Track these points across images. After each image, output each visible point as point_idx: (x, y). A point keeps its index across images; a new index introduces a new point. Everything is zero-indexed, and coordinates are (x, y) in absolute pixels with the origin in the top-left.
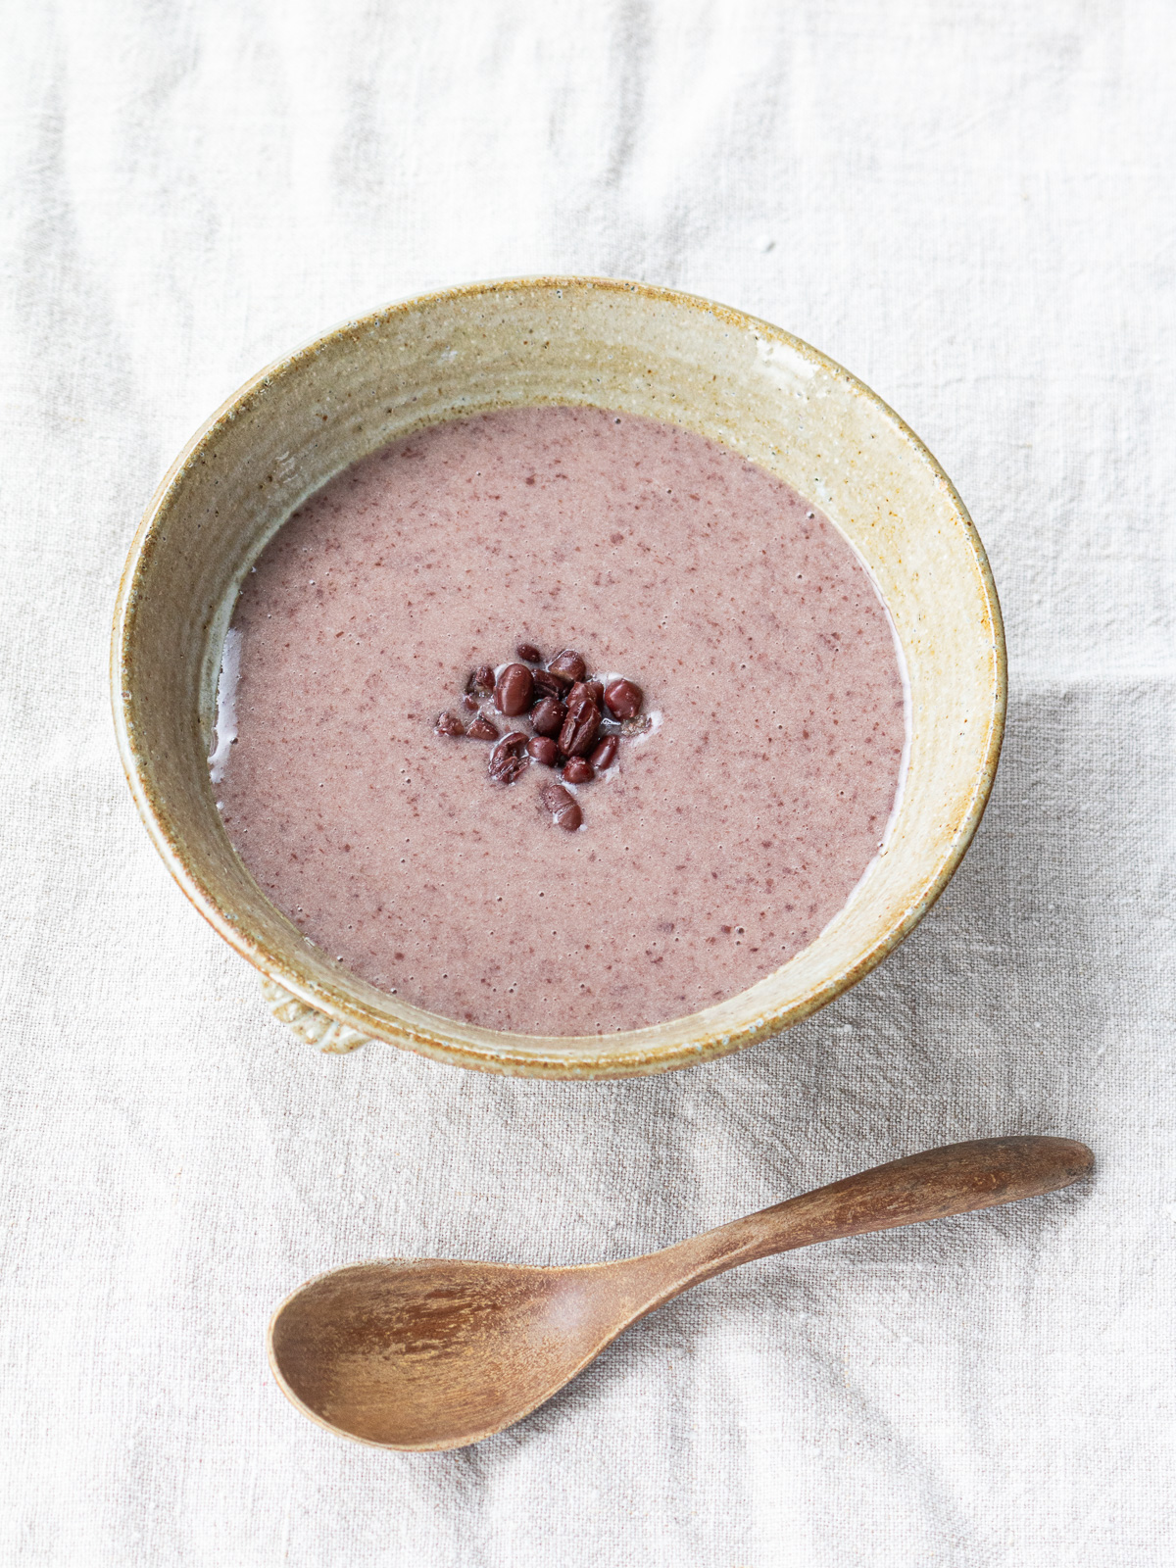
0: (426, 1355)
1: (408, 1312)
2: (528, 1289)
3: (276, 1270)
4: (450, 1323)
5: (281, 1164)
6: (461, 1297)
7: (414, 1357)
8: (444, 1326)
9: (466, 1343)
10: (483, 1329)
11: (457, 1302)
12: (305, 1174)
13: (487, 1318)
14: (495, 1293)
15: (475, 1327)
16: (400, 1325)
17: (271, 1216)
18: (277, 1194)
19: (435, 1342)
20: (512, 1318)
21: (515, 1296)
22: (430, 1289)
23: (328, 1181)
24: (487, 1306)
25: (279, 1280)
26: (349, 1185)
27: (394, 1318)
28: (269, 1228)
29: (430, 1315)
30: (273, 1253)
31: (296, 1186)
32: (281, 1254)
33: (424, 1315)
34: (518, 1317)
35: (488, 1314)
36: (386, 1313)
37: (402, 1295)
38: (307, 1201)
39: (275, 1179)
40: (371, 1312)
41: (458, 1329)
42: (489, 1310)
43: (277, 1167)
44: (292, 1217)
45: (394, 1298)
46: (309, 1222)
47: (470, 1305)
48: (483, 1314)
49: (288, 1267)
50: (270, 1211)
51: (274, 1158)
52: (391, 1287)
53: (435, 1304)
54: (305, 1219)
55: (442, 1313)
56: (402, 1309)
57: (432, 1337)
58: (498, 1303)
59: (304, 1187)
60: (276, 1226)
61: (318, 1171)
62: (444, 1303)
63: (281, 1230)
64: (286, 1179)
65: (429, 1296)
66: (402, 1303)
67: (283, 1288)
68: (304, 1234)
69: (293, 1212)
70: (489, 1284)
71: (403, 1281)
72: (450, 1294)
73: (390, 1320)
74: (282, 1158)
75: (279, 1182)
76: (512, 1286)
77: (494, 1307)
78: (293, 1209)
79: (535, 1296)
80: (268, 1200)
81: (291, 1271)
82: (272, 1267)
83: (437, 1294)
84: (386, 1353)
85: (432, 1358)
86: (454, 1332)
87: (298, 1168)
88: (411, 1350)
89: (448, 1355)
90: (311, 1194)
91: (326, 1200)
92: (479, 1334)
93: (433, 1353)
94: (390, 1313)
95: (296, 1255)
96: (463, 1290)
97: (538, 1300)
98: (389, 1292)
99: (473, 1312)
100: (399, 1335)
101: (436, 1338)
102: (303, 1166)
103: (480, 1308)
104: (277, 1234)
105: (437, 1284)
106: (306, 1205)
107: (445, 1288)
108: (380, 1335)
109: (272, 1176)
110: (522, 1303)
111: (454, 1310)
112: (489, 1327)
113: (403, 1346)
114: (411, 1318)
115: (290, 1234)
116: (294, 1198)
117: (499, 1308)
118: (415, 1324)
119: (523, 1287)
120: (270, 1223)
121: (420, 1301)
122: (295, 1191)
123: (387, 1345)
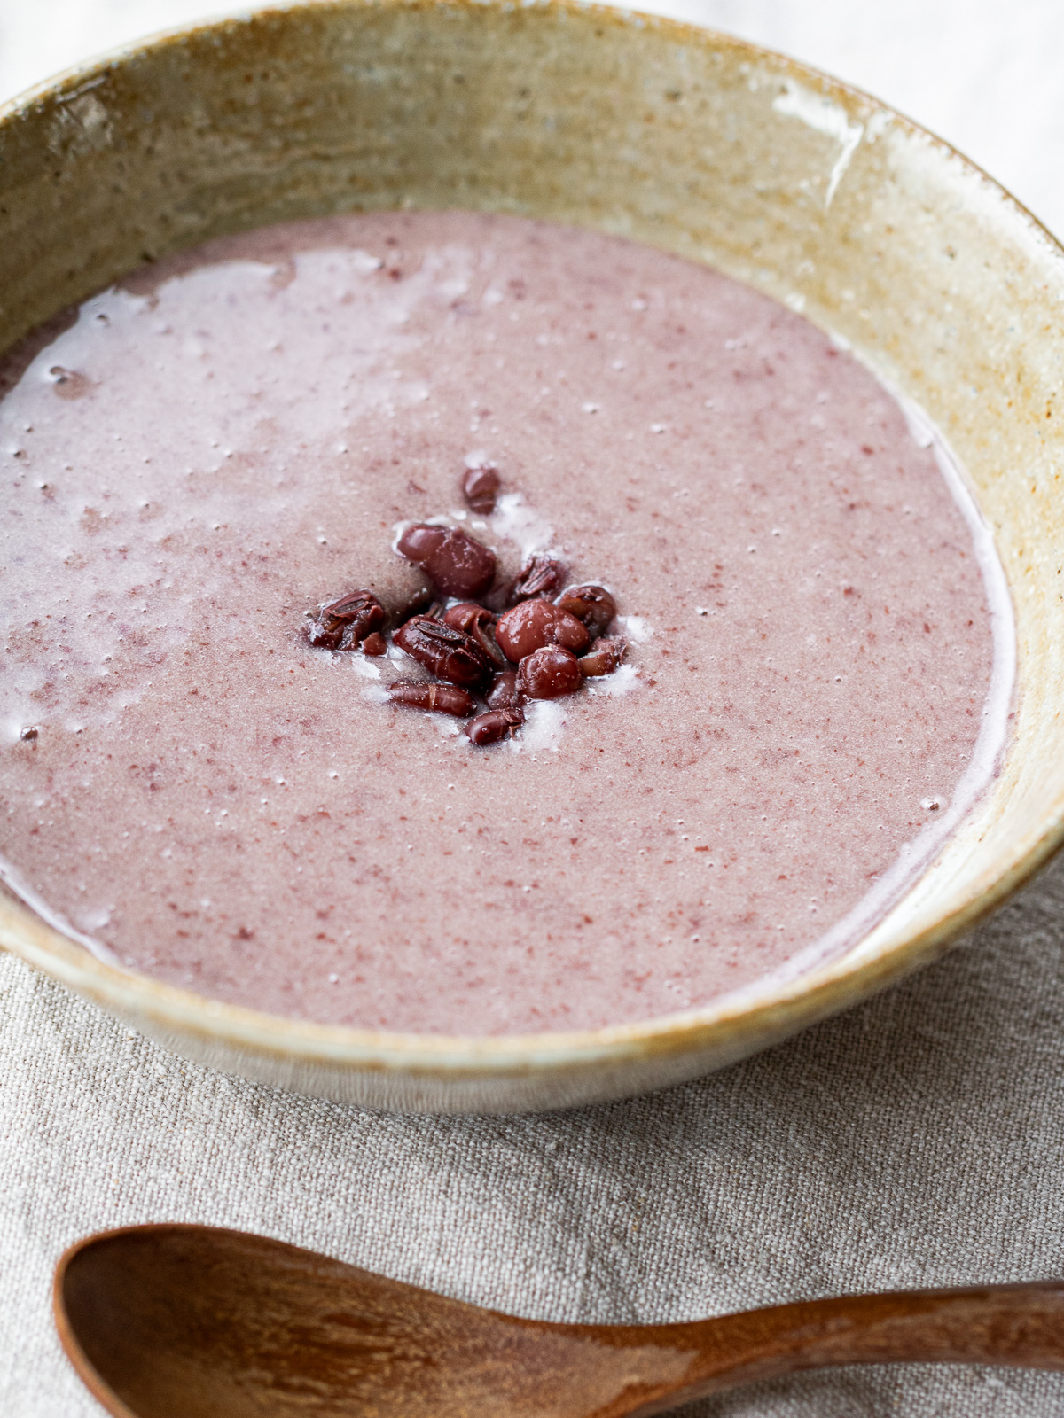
0: (302, 1400)
1: (291, 1331)
2: (486, 1345)
3: (19, 1149)
4: (352, 1366)
5: (41, 1003)
6: (379, 1335)
7: (282, 1396)
8: (341, 1369)
9: (369, 1401)
10: (401, 1388)
11: (370, 1340)
12: (77, 1026)
13: (412, 1375)
14: (433, 1342)
15: (390, 1383)
16: (272, 1347)
17: (19, 1074)
18: (32, 1044)
19: (322, 1386)
20: (450, 1383)
21: (464, 1352)
22: (332, 1307)
23: (111, 1041)
24: (417, 1358)
25: (21, 1163)
26: (143, 1052)
27: (267, 1333)
28: (15, 1089)
29: (325, 1347)
30: (18, 1125)
31: (62, 1037)
32: (29, 1127)
33: (315, 1344)
34: (461, 1383)
35: (416, 1369)
36: (256, 1321)
37: (289, 1305)
38: (77, 1062)
39: (31, 1022)
40: (233, 1311)
41: (362, 1378)
42: (417, 1364)
43: (34, 1006)
44: (52, 1080)
45: (272, 1304)
46: (78, 1091)
47: (389, 1349)
48: (406, 1367)
49: (37, 1147)
50: (20, 1066)
51: (32, 991)
52: (275, 1285)
53: (336, 1334)
54: (72, 1085)
55: (342, 1350)
56: (283, 1325)
57: (317, 1378)
58: (436, 1357)
59: (73, 1042)
60: (27, 1088)
61: (97, 1026)
62: (350, 1336)
63: (33, 1097)
64: (48, 1026)
65: (330, 1318)
66: (284, 1315)
67: (25, 1175)
68: (68, 1106)
69: (54, 1073)
70: (428, 1325)
71: (293, 1283)
72: (363, 1325)
73: (259, 1333)
74: (44, 994)
75: (36, 1028)
76: (463, 1338)
77: (428, 1361)
78: (55, 1069)
79: (495, 1358)
80: (17, 1051)
81: (42, 1153)
82: (14, 1144)
83: (343, 1319)
84: (242, 1375)
85: (311, 1406)
86: (354, 1381)
87: (67, 1015)
88: (280, 1385)
89: (336, 1409)
90: (84, 1053)
91: (107, 1066)
92: (392, 1393)
93: (314, 1400)
94: (264, 1325)
95: (53, 1133)
96: (384, 1325)
97: (499, 1364)
98: (267, 1292)
99: (392, 1361)
100: (267, 1360)
101: (325, 1381)
102: (74, 1013)
103: (404, 1357)
104: (26, 1099)
105: (347, 1304)
106: (76, 1067)
107: (357, 1313)
108: (238, 1347)
109: (26, 1016)
110: (473, 1363)
111: (364, 1351)
112: (411, 1387)
113: (269, 1376)
114: (291, 1342)
115: (47, 1103)
116: (58, 1054)
117: (435, 1365)
118: (297, 1353)
119: (480, 1341)
120: (17, 1082)
121: (313, 1322)
122: (60, 1044)
123: (244, 1365)
